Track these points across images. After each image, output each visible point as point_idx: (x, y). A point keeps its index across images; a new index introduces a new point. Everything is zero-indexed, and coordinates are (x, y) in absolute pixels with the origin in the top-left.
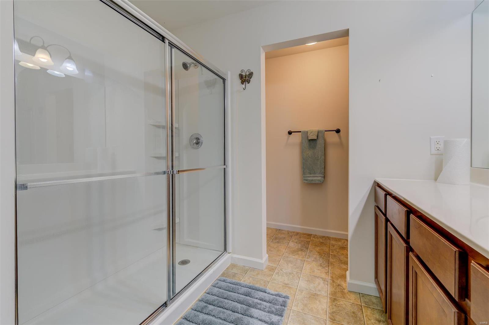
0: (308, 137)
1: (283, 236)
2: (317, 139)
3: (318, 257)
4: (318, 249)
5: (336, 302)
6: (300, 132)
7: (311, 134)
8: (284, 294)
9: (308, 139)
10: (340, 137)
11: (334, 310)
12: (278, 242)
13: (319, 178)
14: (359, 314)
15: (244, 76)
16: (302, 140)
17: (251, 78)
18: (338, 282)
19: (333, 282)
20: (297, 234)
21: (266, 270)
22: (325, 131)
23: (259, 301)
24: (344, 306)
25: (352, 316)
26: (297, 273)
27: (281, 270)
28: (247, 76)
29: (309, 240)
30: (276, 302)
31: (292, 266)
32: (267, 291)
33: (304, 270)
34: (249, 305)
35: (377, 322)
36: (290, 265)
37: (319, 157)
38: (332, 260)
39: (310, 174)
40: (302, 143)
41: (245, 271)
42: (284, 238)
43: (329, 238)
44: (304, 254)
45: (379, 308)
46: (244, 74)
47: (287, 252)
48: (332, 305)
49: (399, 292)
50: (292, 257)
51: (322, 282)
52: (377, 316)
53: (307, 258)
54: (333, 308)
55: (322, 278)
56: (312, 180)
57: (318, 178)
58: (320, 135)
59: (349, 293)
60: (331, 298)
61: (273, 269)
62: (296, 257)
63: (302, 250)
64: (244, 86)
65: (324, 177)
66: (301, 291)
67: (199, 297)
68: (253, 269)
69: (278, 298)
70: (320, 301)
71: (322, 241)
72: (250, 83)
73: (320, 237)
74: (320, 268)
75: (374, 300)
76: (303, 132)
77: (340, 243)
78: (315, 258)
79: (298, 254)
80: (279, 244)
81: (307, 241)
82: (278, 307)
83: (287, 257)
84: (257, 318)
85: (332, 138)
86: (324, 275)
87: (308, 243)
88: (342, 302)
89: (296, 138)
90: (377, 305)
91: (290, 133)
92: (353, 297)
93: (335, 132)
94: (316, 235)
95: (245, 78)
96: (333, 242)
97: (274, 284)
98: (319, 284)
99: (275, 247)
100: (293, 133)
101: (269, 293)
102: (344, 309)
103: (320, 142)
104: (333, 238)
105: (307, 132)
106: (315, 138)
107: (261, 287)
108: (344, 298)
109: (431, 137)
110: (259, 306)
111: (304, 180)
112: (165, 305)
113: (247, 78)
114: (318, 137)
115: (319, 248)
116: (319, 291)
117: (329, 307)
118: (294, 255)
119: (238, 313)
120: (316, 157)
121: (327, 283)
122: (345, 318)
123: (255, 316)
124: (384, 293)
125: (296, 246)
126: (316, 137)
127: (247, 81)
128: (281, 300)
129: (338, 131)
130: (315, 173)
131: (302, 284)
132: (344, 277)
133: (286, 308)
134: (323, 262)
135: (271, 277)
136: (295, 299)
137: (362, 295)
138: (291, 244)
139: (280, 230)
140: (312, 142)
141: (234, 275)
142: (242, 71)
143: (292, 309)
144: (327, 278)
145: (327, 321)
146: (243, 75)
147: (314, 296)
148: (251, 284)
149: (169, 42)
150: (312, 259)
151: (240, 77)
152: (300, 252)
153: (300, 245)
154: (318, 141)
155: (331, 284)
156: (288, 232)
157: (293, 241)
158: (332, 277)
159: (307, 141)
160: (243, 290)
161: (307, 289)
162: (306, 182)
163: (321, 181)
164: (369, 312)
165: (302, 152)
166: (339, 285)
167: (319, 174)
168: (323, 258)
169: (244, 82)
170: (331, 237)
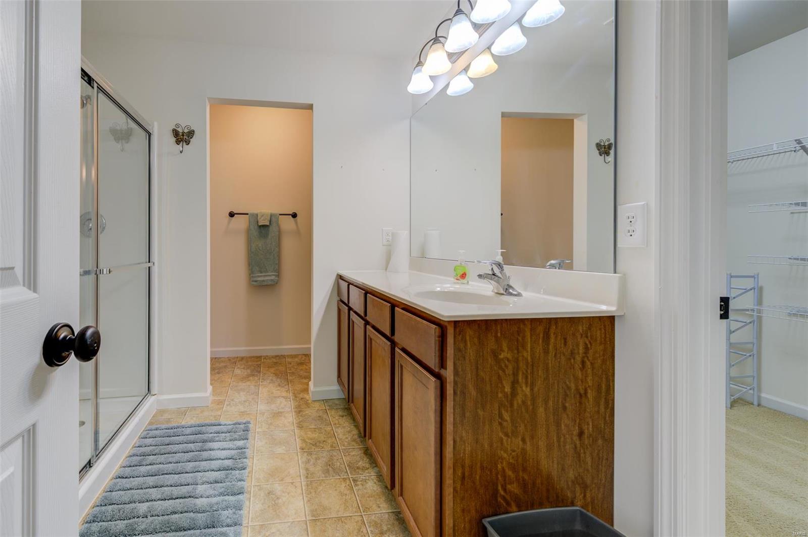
0: (258, 222)
1: (222, 364)
2: (270, 224)
3: (274, 379)
4: (272, 370)
5: (301, 413)
6: (247, 214)
7: (262, 218)
8: (244, 421)
9: (258, 225)
10: (296, 223)
11: (301, 419)
12: (218, 373)
13: (273, 278)
14: (325, 416)
15: (181, 134)
16: (250, 226)
17: (191, 138)
18: (301, 396)
19: (296, 397)
20: (242, 358)
21: (213, 405)
22: (280, 215)
23: (215, 435)
24: (310, 414)
25: (319, 419)
26: (253, 399)
27: (233, 400)
28: (185, 134)
29: (259, 363)
30: (236, 430)
31: (245, 393)
32: (222, 423)
33: (261, 394)
34: (204, 441)
35: (341, 418)
36: (242, 393)
37: (273, 250)
38: (291, 378)
39: (261, 272)
40: (248, 231)
41: (183, 413)
42: (225, 367)
43: (284, 357)
44: (256, 378)
45: (342, 407)
46: (180, 130)
47: (233, 381)
48: (298, 417)
49: (359, 387)
50: (242, 385)
51: (283, 400)
52: (341, 413)
53: (262, 382)
54: (299, 419)
55: (282, 397)
56: (263, 281)
57: (270, 277)
58: (274, 219)
59: (313, 403)
60: (295, 412)
61: (221, 402)
62: (248, 383)
63: (253, 375)
64: (180, 147)
65: (278, 276)
66: (263, 414)
67: (126, 454)
68: (194, 408)
69: (238, 426)
70: (285, 417)
71: (275, 361)
72: (189, 145)
73: (272, 357)
74: (279, 388)
75: (337, 402)
76: (251, 214)
77: (296, 359)
78: (272, 380)
79: (249, 380)
80: (221, 375)
81: (257, 365)
82: (240, 434)
83: (237, 386)
84: (219, 449)
85: (287, 224)
86: (284, 394)
87: (259, 366)
88: (308, 412)
89: (241, 223)
90: (340, 405)
91: (232, 215)
92: (317, 405)
93: (291, 216)
94: (267, 356)
95: (182, 137)
96: (290, 360)
97: (228, 416)
98: (281, 403)
99: (216, 379)
100: (235, 215)
101: (225, 425)
102: (310, 416)
103: (273, 229)
104: (287, 356)
105: (257, 215)
106: (268, 224)
107: (213, 422)
108: (309, 407)
109: (384, 229)
110: (217, 438)
111: (253, 281)
112: (89, 464)
113: (185, 137)
114: (272, 223)
115: (274, 369)
116: (283, 408)
117: (295, 419)
118: (244, 383)
119: (193, 451)
120: (268, 249)
121: (289, 400)
122: (312, 423)
123: (215, 448)
124: (346, 387)
125: (244, 372)
126: (269, 222)
127: (186, 142)
128: (242, 426)
129: (294, 216)
130: (266, 271)
131: (262, 407)
132: (306, 390)
133: (249, 432)
134: (281, 382)
135: (221, 411)
136: (257, 423)
137: (326, 401)
138: (238, 371)
139: (216, 358)
140: (263, 229)
141: (168, 421)
142: (178, 125)
143: (257, 431)
144: (289, 395)
145: (296, 430)
146: (179, 132)
147: (277, 414)
148: (198, 423)
149: (97, 87)
150: (268, 382)
151: (173, 133)
152: (251, 378)
153: (249, 371)
154: (271, 228)
155: (293, 400)
156: (229, 359)
157: (238, 368)
158: (294, 393)
159: (256, 227)
160: (188, 431)
161: (268, 411)
162: (255, 283)
163: (274, 281)
164: (333, 412)
165: (249, 241)
166: (302, 399)
167: (272, 272)
168: (280, 378)
169: (180, 142)
170: (286, 354)
